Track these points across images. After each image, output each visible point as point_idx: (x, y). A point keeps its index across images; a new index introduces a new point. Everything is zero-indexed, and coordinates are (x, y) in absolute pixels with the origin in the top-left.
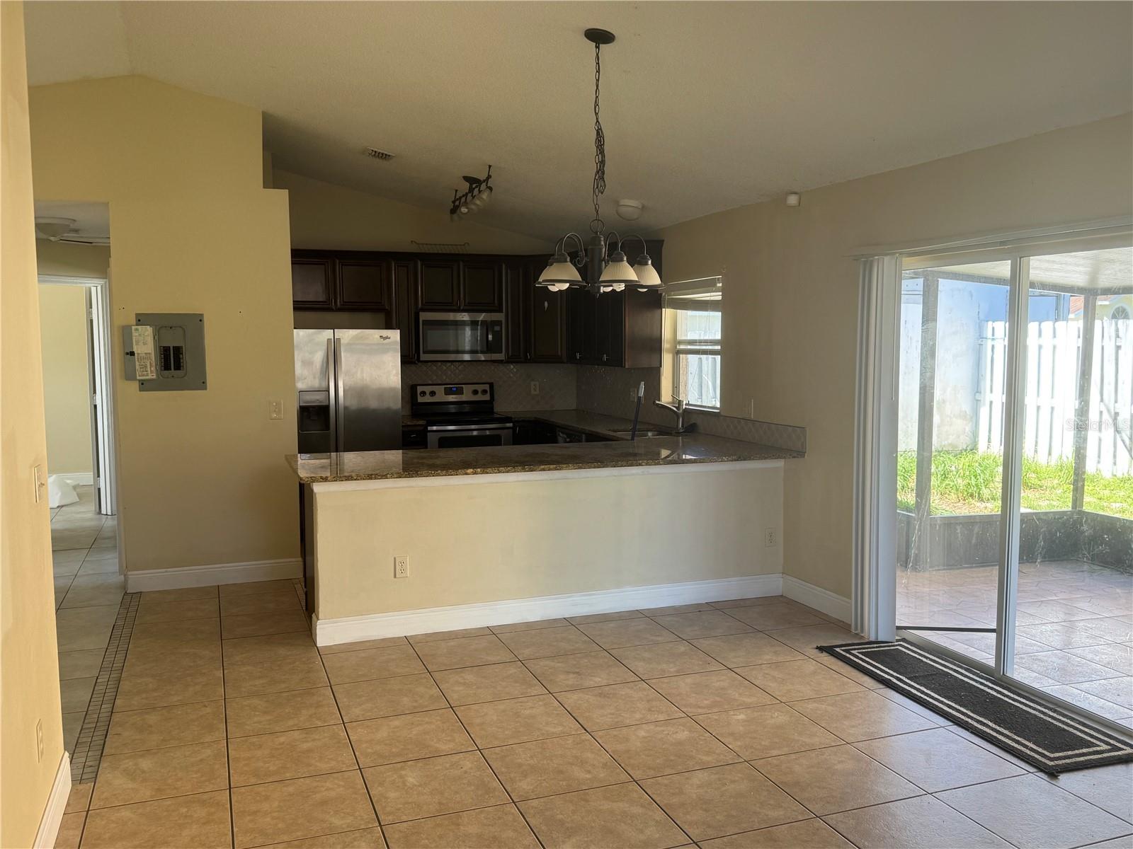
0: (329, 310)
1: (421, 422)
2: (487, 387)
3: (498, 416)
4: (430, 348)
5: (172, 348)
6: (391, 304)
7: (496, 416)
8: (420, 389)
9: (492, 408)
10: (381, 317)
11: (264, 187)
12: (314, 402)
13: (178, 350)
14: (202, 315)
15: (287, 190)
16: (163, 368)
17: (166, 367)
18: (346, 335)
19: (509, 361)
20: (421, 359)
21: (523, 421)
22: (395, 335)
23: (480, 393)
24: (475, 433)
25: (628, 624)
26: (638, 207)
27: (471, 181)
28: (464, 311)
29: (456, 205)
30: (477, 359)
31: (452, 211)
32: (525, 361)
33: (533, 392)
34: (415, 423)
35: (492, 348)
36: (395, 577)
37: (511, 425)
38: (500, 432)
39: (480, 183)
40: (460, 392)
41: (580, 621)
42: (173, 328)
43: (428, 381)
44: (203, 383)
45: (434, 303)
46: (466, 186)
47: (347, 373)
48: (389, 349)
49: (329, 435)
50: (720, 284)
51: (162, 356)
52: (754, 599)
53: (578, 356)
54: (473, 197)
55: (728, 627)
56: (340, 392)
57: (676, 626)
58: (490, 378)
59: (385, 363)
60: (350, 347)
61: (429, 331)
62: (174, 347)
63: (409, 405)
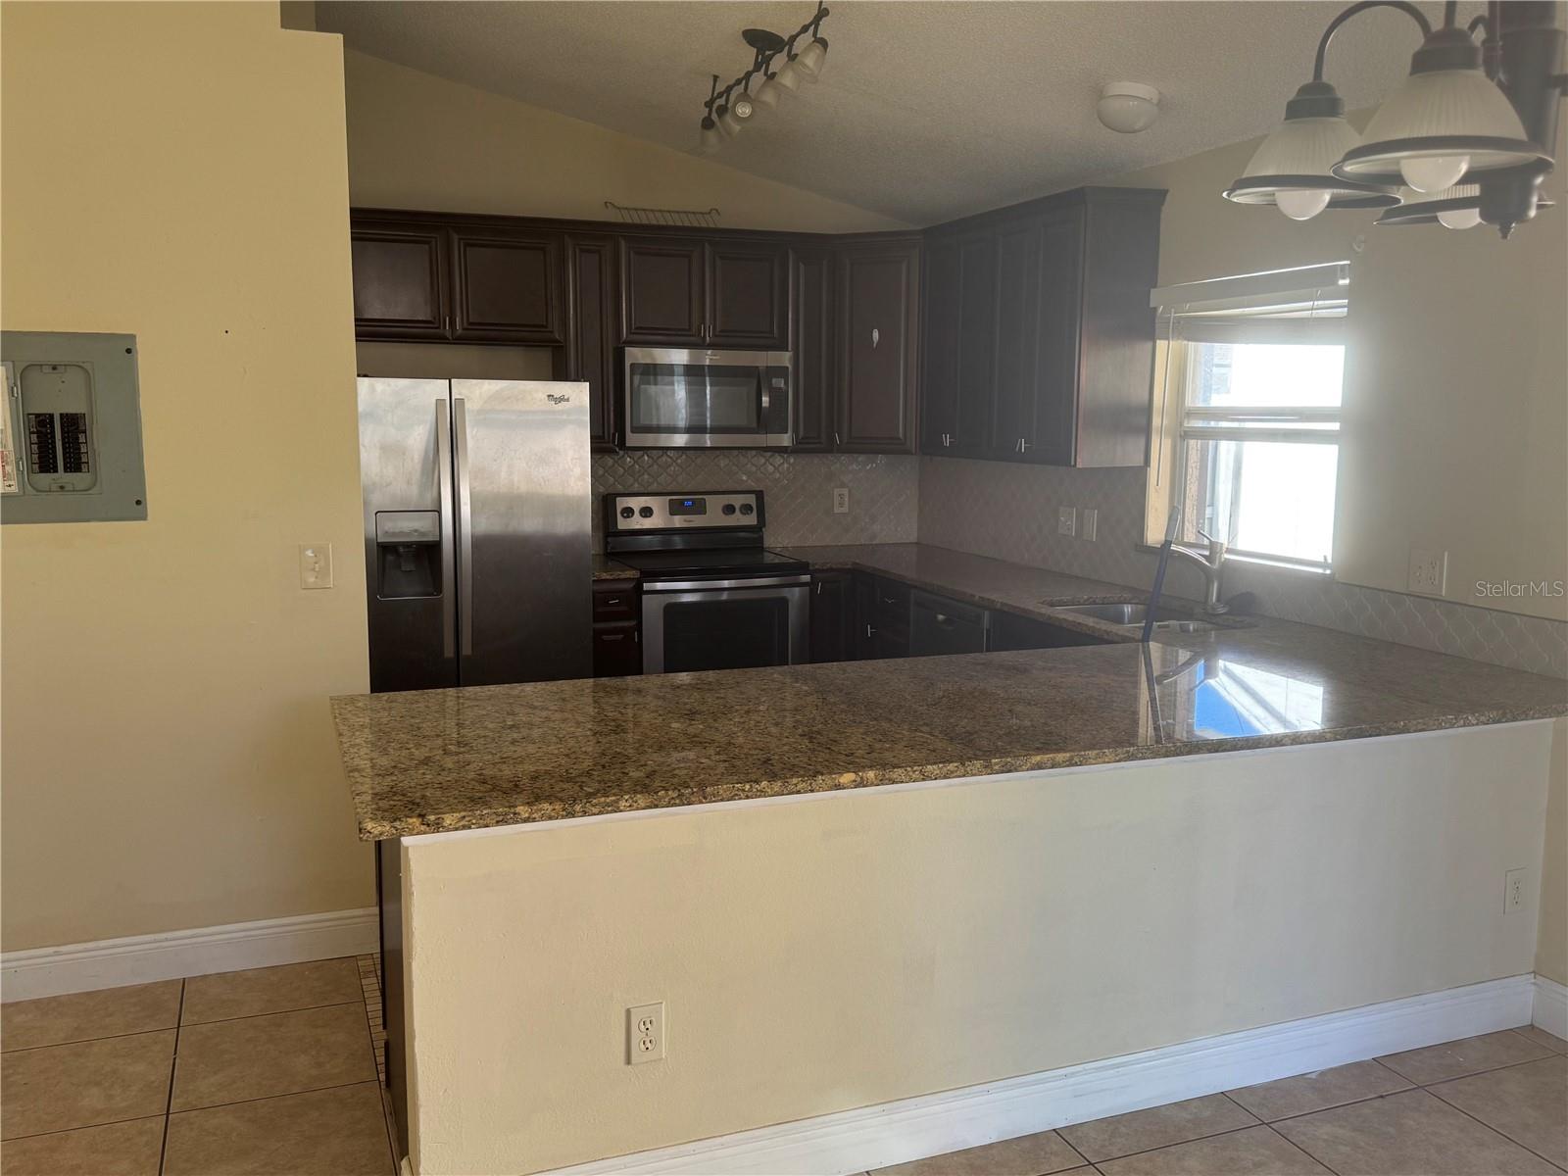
0: (440, 339)
1: (630, 574)
2: (751, 500)
3: (779, 561)
4: (644, 421)
5: (57, 418)
6: (565, 332)
7: (769, 558)
8: (622, 503)
9: (761, 539)
10: (544, 356)
11: (282, 27)
12: (408, 534)
13: (74, 425)
14: (133, 337)
15: (341, 36)
16: (36, 468)
17: (45, 462)
18: (476, 392)
19: (797, 449)
20: (627, 443)
21: (831, 570)
22: (579, 394)
23: (737, 510)
24: (725, 596)
25: (1231, 1159)
26: (1150, 101)
27: (765, 43)
28: (712, 346)
29: (718, 108)
30: (709, 444)
31: (708, 124)
32: (830, 449)
33: (837, 510)
34: (617, 574)
35: (764, 422)
36: (628, 1061)
37: (806, 578)
38: (786, 592)
39: (793, 38)
40: (699, 508)
41: (1103, 1146)
42: (61, 369)
43: (636, 488)
44: (136, 508)
45: (654, 330)
46: (748, 55)
47: (478, 473)
48: (566, 422)
49: (439, 605)
50: (1346, 282)
51: (34, 438)
52: (1477, 1043)
53: (947, 441)
54: (770, 77)
55: (1501, 1170)
56: (465, 514)
57: (1361, 1165)
58: (758, 481)
59: (556, 451)
60: (484, 419)
61: (643, 387)
62: (62, 416)
63: (598, 535)
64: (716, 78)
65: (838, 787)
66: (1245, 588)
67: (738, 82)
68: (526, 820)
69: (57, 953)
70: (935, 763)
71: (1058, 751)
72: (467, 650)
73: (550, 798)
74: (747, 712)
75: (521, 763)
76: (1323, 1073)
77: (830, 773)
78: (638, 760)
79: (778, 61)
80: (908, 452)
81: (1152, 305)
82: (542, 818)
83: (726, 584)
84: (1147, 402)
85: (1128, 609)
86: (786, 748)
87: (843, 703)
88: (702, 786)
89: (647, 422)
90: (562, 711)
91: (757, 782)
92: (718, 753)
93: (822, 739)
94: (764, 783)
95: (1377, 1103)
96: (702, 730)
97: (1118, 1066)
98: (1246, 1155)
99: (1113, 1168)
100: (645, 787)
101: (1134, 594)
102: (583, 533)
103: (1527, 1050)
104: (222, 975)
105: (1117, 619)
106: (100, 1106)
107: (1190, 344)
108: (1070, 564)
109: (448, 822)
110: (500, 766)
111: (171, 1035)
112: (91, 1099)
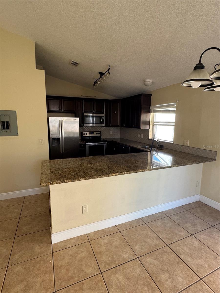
0: (60, 112)
1: (84, 142)
2: (100, 132)
4: (86, 123)
5: (5, 122)
6: (76, 111)
7: (102, 140)
8: (83, 133)
9: (101, 137)
10: (74, 115)
11: (36, 69)
12: (56, 137)
13: (8, 123)
14: (16, 111)
15: (44, 70)
16: (2, 129)
17: (4, 128)
18: (64, 119)
19: (105, 126)
20: (84, 125)
21: (110, 141)
22: (78, 119)
23: (98, 134)
24: (96, 145)
25: (164, 222)
26: (151, 82)
27: (101, 74)
28: (95, 113)
29: (96, 82)
30: (94, 125)
31: (94, 85)
32: (109, 126)
33: (110, 134)
34: (82, 142)
35: (102, 123)
36: (83, 213)
37: (107, 142)
38: (104, 144)
39: (105, 73)
40: (93, 134)
41: (147, 220)
42: (6, 115)
43: (85, 131)
44: (17, 134)
45: (88, 111)
46: (99, 75)
47: (64, 129)
48: (76, 123)
49: (60, 146)
50: (176, 106)
51: (2, 125)
52: (193, 203)
53: (124, 125)
54: (102, 78)
55: (200, 223)
56: (63, 134)
57: (181, 223)
58: (100, 130)
59: (75, 126)
60: (65, 122)
61: (86, 118)
62: (6, 122)
63: (81, 137)
64: (95, 79)
65: (112, 176)
66: (162, 144)
67: (98, 79)
68: (66, 182)
69: (7, 194)
70: (126, 172)
72: (63, 152)
73: (70, 179)
74: (99, 163)
75: (66, 172)
76: (174, 208)
78: (83, 172)
79: (103, 76)
80: (119, 127)
81: (150, 108)
82: (68, 182)
83: (96, 143)
84: (149, 120)
85: (147, 147)
86: (105, 169)
87: (112, 161)
88: (93, 176)
89: (87, 123)
90: (73, 163)
91: (101, 175)
92: (95, 170)
93: (110, 168)
94: (102, 176)
95: (182, 213)
96: (93, 166)
97: (148, 209)
98: (166, 221)
99: (148, 224)
100: (84, 176)
101: (148, 145)
102: (78, 137)
103: (199, 204)
104: (30, 196)
105: (146, 148)
106: (10, 217)
107: (155, 114)
108: (139, 141)
109: (54, 183)
110: (64, 173)
111: (22, 205)
112: (9, 215)
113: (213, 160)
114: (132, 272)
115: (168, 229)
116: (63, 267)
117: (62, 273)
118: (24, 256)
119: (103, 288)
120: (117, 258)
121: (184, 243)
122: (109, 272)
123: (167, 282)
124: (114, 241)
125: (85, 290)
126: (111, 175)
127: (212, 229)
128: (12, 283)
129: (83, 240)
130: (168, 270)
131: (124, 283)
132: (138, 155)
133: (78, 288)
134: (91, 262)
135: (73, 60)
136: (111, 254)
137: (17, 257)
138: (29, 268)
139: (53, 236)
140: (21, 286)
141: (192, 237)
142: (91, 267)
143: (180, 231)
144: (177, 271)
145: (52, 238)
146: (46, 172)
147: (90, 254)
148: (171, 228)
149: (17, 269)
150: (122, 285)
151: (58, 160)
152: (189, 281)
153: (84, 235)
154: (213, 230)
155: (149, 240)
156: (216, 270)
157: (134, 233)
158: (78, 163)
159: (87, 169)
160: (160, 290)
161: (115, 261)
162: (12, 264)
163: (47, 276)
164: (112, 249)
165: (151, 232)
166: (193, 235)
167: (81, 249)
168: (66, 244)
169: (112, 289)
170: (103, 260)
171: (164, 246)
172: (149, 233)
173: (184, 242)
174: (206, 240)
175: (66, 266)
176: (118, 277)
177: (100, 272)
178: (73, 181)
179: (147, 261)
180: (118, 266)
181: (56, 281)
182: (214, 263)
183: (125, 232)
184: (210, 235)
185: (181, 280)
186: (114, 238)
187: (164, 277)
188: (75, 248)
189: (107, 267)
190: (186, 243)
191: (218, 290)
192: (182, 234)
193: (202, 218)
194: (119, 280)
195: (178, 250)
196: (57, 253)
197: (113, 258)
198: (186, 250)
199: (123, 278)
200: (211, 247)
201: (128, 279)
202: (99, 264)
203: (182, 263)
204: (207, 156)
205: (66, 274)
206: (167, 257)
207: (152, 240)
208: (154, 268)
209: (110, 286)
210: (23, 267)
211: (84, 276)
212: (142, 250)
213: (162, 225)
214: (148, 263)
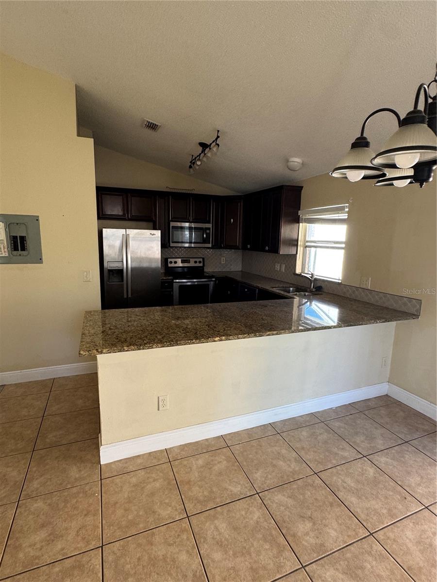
0: (125, 220)
1: (170, 278)
2: (201, 260)
3: (207, 275)
4: (175, 240)
5: (18, 237)
6: (156, 218)
7: (205, 274)
8: (169, 260)
9: (203, 269)
10: (151, 224)
12: (115, 267)
13: (23, 239)
14: (38, 216)
15: (93, 139)
16: (13, 250)
17: (15, 248)
18: (132, 232)
19: (212, 248)
20: (171, 246)
21: (220, 277)
22: (158, 233)
23: (198, 262)
24: (196, 283)
25: (314, 432)
26: (300, 163)
27: (204, 146)
28: (193, 222)
29: (193, 162)
30: (193, 246)
31: (190, 167)
32: (221, 248)
33: (222, 263)
34: (168, 278)
35: (205, 241)
36: (159, 410)
37: (214, 279)
38: (209, 283)
39: (211, 144)
40: (188, 262)
41: (282, 428)
42: (19, 224)
43: (174, 256)
44: (40, 259)
45: (178, 218)
46: (201, 149)
47: (132, 252)
48: (154, 240)
49: (123, 285)
50: (347, 210)
51: (12, 242)
52: (374, 400)
53: (249, 246)
54: (205, 154)
55: (382, 435)
56: (129, 262)
57: (347, 434)
58: (203, 255)
59: (152, 247)
60: (134, 239)
61: (175, 232)
62: (20, 237)
63: (164, 268)
64: (193, 156)
65: (215, 341)
66: (319, 285)
67: (198, 156)
68: (127, 351)
69: (21, 372)
71: (274, 331)
72: (130, 296)
73: (134, 345)
74: (193, 318)
75: (129, 333)
76: (336, 408)
77: (213, 337)
78: (161, 332)
79: (207, 150)
80: (239, 249)
81: (299, 214)
82: (131, 350)
83: (195, 280)
84: (297, 238)
85: (291, 289)
86: (202, 329)
87: (219, 315)
88: (177, 341)
90: (144, 316)
91: (192, 340)
92: (183, 331)
93: (211, 326)
94: (194, 340)
95: (350, 416)
96: (180, 323)
98: (318, 431)
99: (284, 435)
100: (161, 341)
101: (293, 285)
102: (159, 267)
103: (386, 402)
104: (63, 377)
105: (289, 292)
106: (26, 414)
107: (308, 224)
108: (278, 277)
109: (104, 352)
110: (123, 334)
111: (48, 394)
112: (24, 412)
113: (414, 317)
114: (244, 518)
115: (320, 444)
116: (118, 505)
117: (116, 515)
118: (49, 483)
119: (188, 543)
120: (219, 492)
121: (348, 470)
122: (202, 517)
123: (308, 537)
124: (216, 462)
125: (156, 545)
126: (212, 340)
127: (404, 447)
128: (26, 529)
129: (159, 460)
130: (312, 517)
131: (227, 536)
132: (270, 304)
133: (145, 541)
134: (170, 498)
135: (149, 119)
136: (209, 484)
137: (35, 484)
138: (58, 505)
139: (102, 450)
140: (43, 534)
141: (365, 461)
142: (170, 506)
143: (343, 449)
144: (328, 518)
145: (100, 454)
146: (92, 331)
147: (169, 483)
148: (326, 442)
149: (35, 505)
150: (223, 539)
151: (117, 310)
152: (348, 536)
153: (161, 451)
154: (407, 449)
155: (281, 463)
156: (401, 520)
157: (255, 450)
158: (152, 317)
159: (168, 329)
160: (294, 550)
161: (215, 498)
162: (27, 496)
163: (90, 519)
164: (211, 478)
165: (286, 450)
166: (367, 457)
167: (154, 475)
168: (126, 465)
169: (205, 545)
170: (192, 494)
171: (308, 474)
172: (284, 451)
173: (346, 469)
174: (391, 466)
175: (124, 504)
176: (219, 525)
177: (186, 516)
178: (140, 349)
179: (275, 499)
180: (220, 506)
181: (105, 527)
182: (400, 507)
183: (237, 447)
184: (400, 458)
185: (333, 533)
186: (217, 458)
187: (303, 527)
188: (142, 473)
189: (200, 508)
190: (351, 471)
191: (399, 554)
192: (346, 454)
193: (388, 426)
194: (220, 530)
195: (335, 482)
196: (110, 481)
197: (211, 492)
198: (350, 483)
199: (227, 527)
200: (397, 480)
201: (235, 529)
202: (186, 502)
203: (339, 506)
204: (404, 309)
205: (123, 516)
206: (311, 494)
207: (288, 462)
208: (287, 513)
209: (202, 540)
210: (46, 503)
211: (157, 521)
212: (267, 480)
213: (309, 437)
214: (277, 503)
